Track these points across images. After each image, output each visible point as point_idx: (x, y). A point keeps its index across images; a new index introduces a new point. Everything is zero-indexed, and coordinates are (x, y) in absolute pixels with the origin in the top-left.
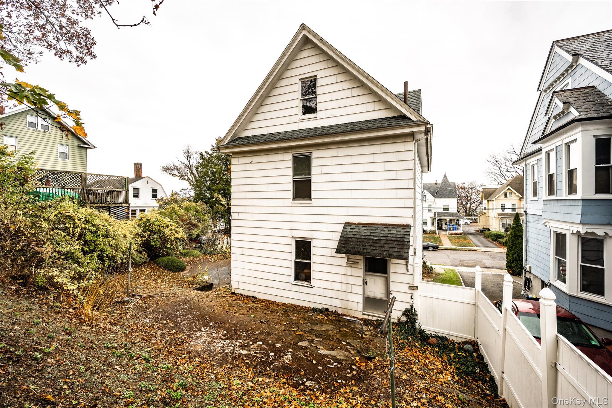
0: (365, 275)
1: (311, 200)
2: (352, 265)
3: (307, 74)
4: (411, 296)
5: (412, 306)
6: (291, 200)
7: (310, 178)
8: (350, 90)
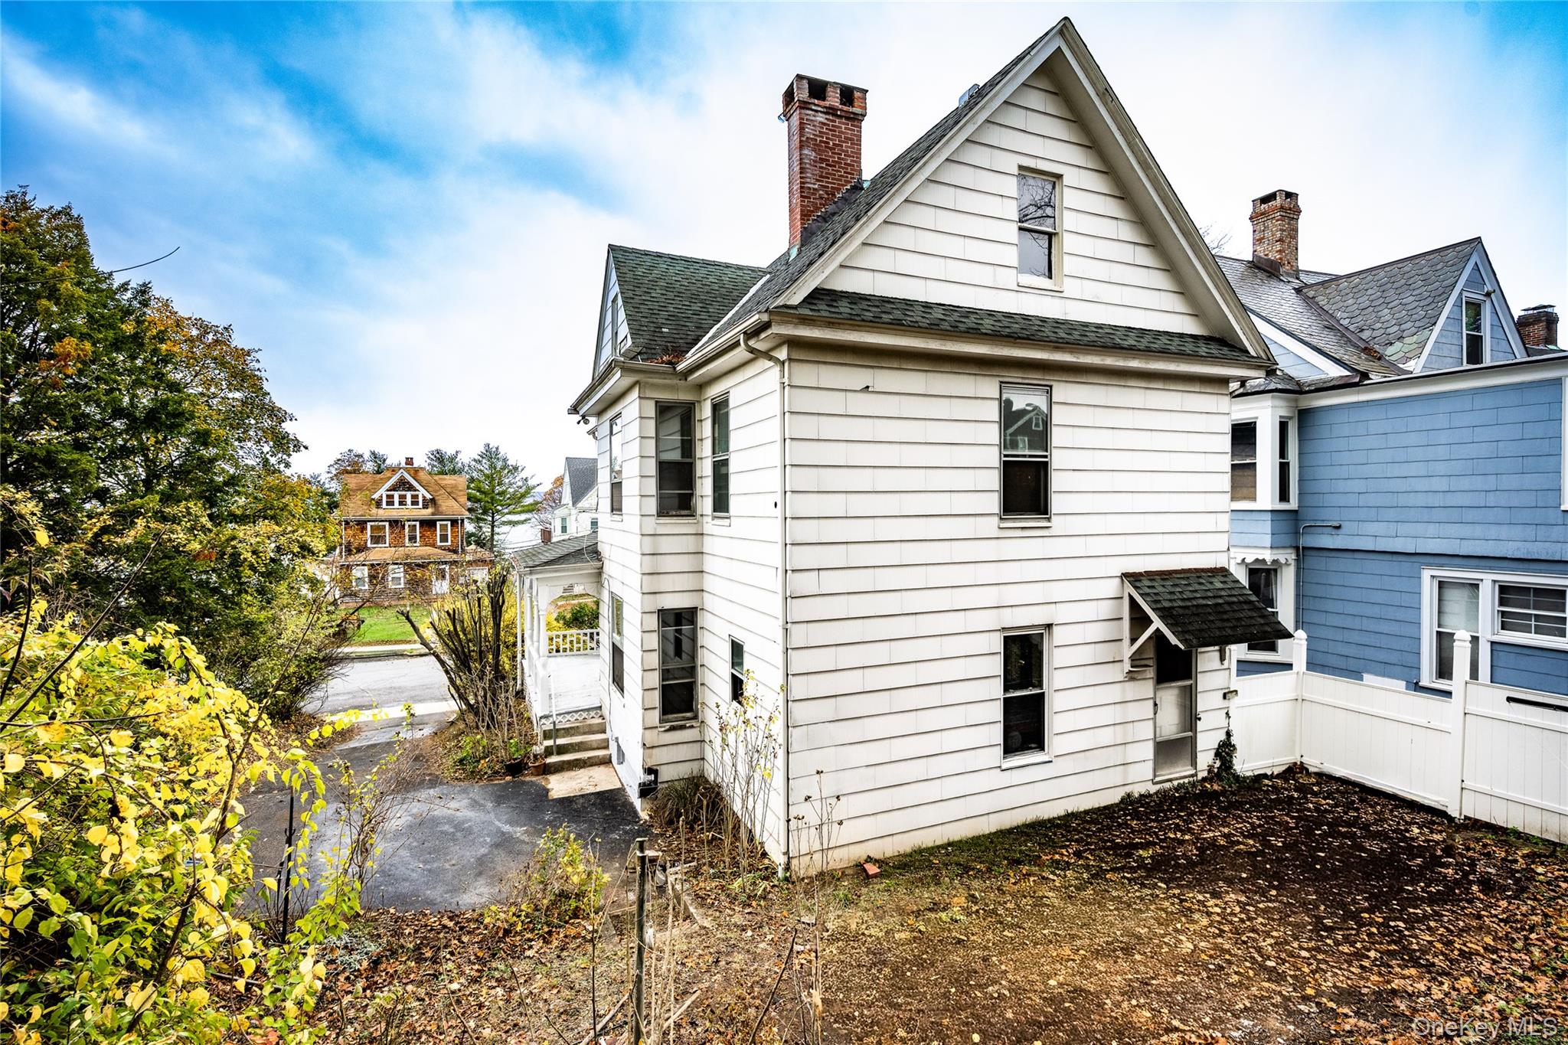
0: (1155, 691)
1: (1049, 519)
2: (1136, 675)
3: (1039, 161)
4: (1227, 714)
5: (1228, 734)
6: (996, 519)
7: (1046, 457)
8: (1132, 246)
